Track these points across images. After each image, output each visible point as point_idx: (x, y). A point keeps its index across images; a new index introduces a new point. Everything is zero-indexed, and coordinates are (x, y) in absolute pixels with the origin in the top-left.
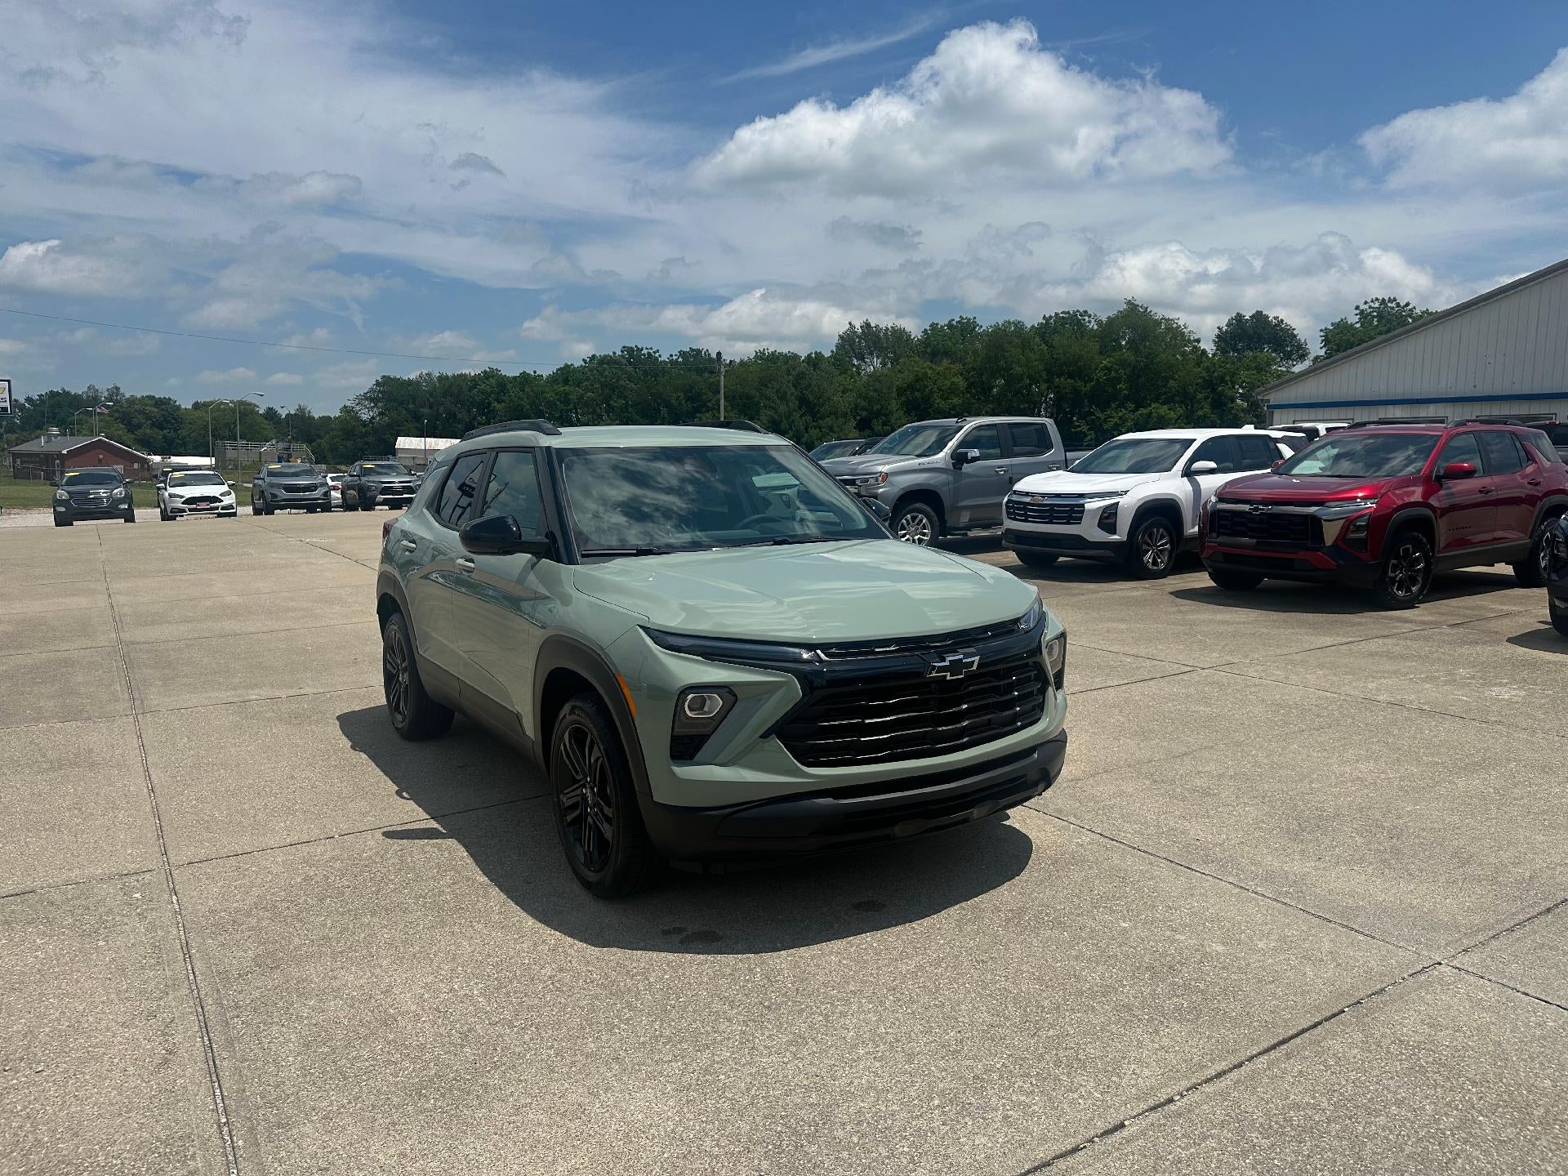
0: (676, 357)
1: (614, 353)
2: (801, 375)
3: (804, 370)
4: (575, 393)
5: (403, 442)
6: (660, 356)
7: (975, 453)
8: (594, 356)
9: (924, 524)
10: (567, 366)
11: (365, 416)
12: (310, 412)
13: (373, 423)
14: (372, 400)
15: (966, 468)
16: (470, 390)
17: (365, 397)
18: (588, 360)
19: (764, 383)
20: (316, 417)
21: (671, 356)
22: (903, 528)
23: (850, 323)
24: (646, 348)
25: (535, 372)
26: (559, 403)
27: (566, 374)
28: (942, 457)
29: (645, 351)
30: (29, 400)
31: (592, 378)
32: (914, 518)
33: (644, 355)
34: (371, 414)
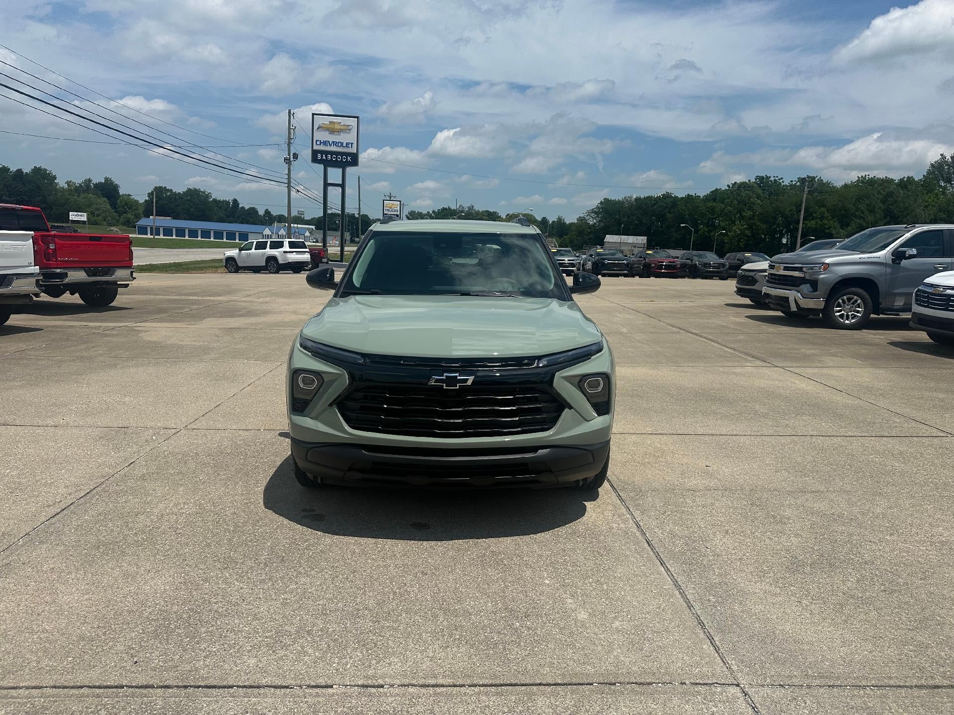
0: (795, 182)
1: (750, 181)
2: (890, 194)
3: (893, 190)
4: (719, 206)
5: (609, 238)
6: (783, 182)
7: (914, 251)
8: (735, 183)
9: (859, 304)
10: (717, 189)
11: (591, 222)
12: (564, 220)
13: (595, 227)
14: (596, 213)
15: (904, 262)
16: (652, 206)
17: (593, 211)
18: (731, 185)
19: (859, 199)
20: (567, 223)
21: (792, 181)
22: (839, 306)
23: (941, 155)
24: (774, 177)
25: (695, 194)
26: (708, 213)
27: (716, 195)
28: (884, 254)
29: (772, 179)
30: (434, 212)
31: (732, 197)
32: (849, 299)
33: (771, 181)
34: (595, 221)
